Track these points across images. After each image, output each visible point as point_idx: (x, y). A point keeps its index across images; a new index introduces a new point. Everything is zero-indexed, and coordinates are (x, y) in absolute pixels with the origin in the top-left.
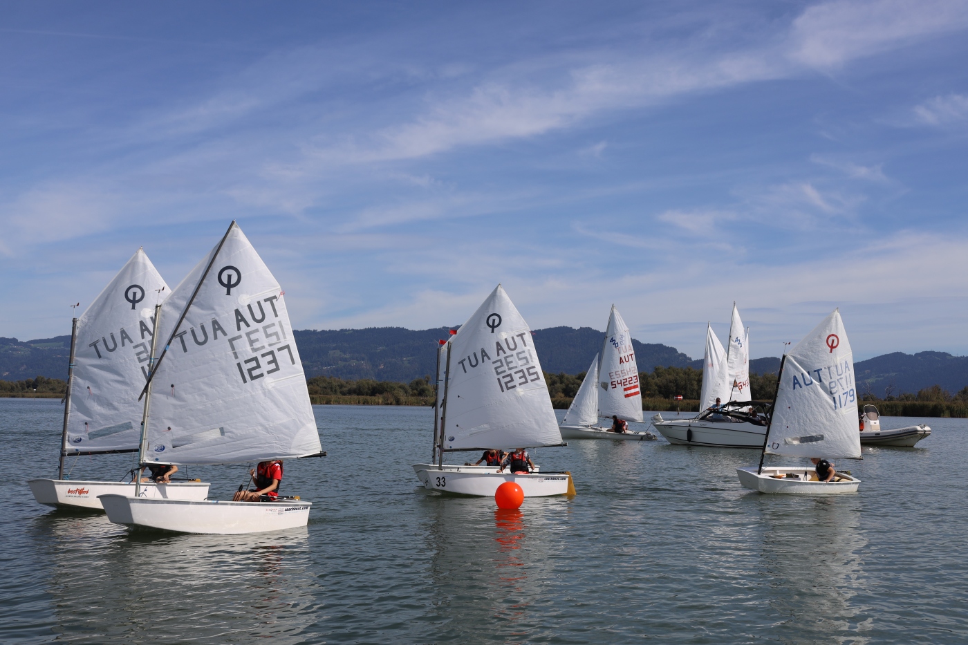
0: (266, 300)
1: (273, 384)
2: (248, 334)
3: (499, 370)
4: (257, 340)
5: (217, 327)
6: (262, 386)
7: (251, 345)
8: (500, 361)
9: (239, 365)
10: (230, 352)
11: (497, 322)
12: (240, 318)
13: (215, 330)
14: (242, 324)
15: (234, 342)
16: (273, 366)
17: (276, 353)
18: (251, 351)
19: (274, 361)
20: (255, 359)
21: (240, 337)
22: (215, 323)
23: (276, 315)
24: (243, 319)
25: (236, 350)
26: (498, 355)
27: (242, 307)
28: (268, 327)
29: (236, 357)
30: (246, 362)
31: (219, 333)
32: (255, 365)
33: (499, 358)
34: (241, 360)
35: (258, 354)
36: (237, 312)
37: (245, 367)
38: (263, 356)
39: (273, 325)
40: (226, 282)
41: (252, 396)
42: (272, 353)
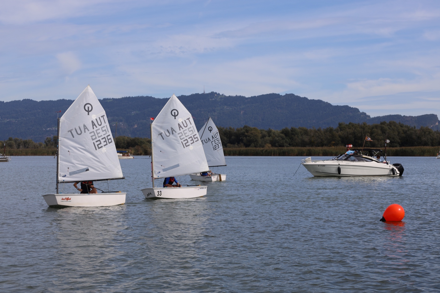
3: (182, 137)
8: (181, 133)
11: (176, 114)
26: (180, 130)
33: (180, 132)
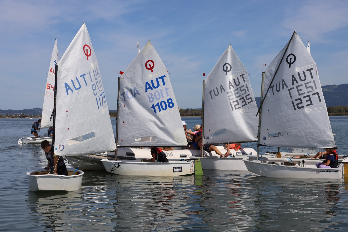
0: (307, 70)
1: (309, 112)
2: (297, 87)
4: (301, 90)
5: (284, 83)
6: (303, 112)
7: (298, 92)
9: (292, 102)
10: (289, 96)
12: (294, 79)
13: (283, 85)
14: (295, 82)
15: (291, 91)
16: (309, 103)
17: (311, 96)
18: (298, 95)
19: (310, 100)
20: (300, 99)
21: (293, 88)
22: (283, 81)
23: (312, 78)
24: (295, 80)
25: (291, 95)
27: (295, 73)
28: (307, 83)
29: (291, 98)
30: (296, 100)
31: (285, 86)
32: (300, 102)
34: (294, 99)
35: (302, 97)
36: (293, 76)
37: (296, 103)
38: (304, 97)
39: (310, 82)
40: (289, 61)
41: (298, 116)
42: (309, 96)
